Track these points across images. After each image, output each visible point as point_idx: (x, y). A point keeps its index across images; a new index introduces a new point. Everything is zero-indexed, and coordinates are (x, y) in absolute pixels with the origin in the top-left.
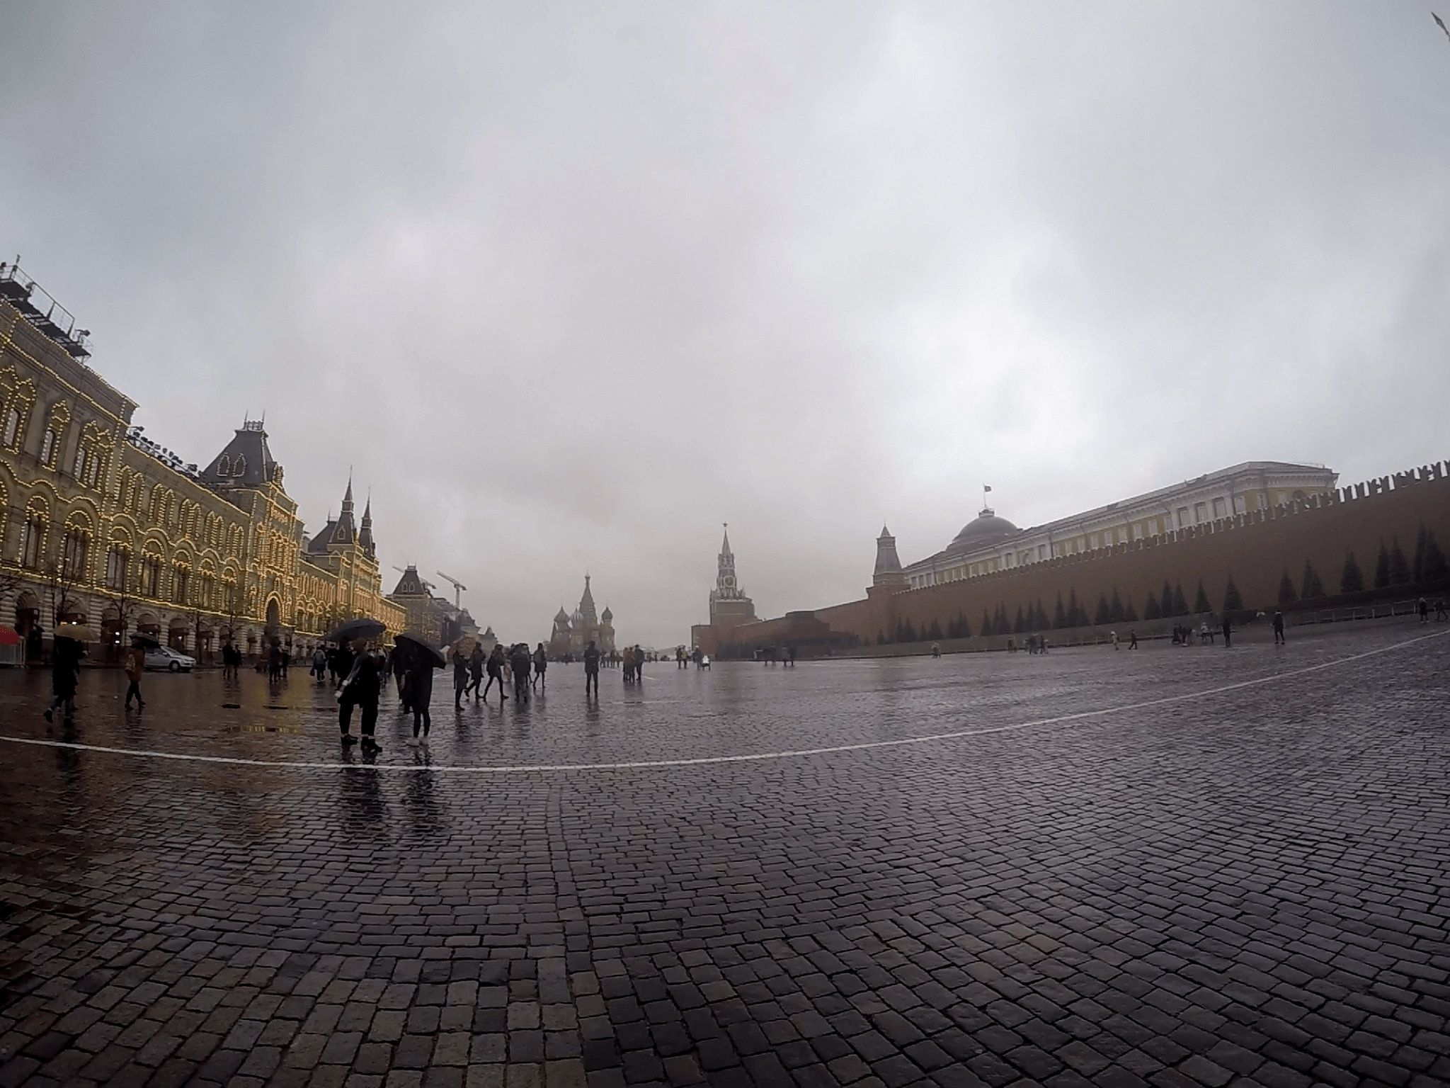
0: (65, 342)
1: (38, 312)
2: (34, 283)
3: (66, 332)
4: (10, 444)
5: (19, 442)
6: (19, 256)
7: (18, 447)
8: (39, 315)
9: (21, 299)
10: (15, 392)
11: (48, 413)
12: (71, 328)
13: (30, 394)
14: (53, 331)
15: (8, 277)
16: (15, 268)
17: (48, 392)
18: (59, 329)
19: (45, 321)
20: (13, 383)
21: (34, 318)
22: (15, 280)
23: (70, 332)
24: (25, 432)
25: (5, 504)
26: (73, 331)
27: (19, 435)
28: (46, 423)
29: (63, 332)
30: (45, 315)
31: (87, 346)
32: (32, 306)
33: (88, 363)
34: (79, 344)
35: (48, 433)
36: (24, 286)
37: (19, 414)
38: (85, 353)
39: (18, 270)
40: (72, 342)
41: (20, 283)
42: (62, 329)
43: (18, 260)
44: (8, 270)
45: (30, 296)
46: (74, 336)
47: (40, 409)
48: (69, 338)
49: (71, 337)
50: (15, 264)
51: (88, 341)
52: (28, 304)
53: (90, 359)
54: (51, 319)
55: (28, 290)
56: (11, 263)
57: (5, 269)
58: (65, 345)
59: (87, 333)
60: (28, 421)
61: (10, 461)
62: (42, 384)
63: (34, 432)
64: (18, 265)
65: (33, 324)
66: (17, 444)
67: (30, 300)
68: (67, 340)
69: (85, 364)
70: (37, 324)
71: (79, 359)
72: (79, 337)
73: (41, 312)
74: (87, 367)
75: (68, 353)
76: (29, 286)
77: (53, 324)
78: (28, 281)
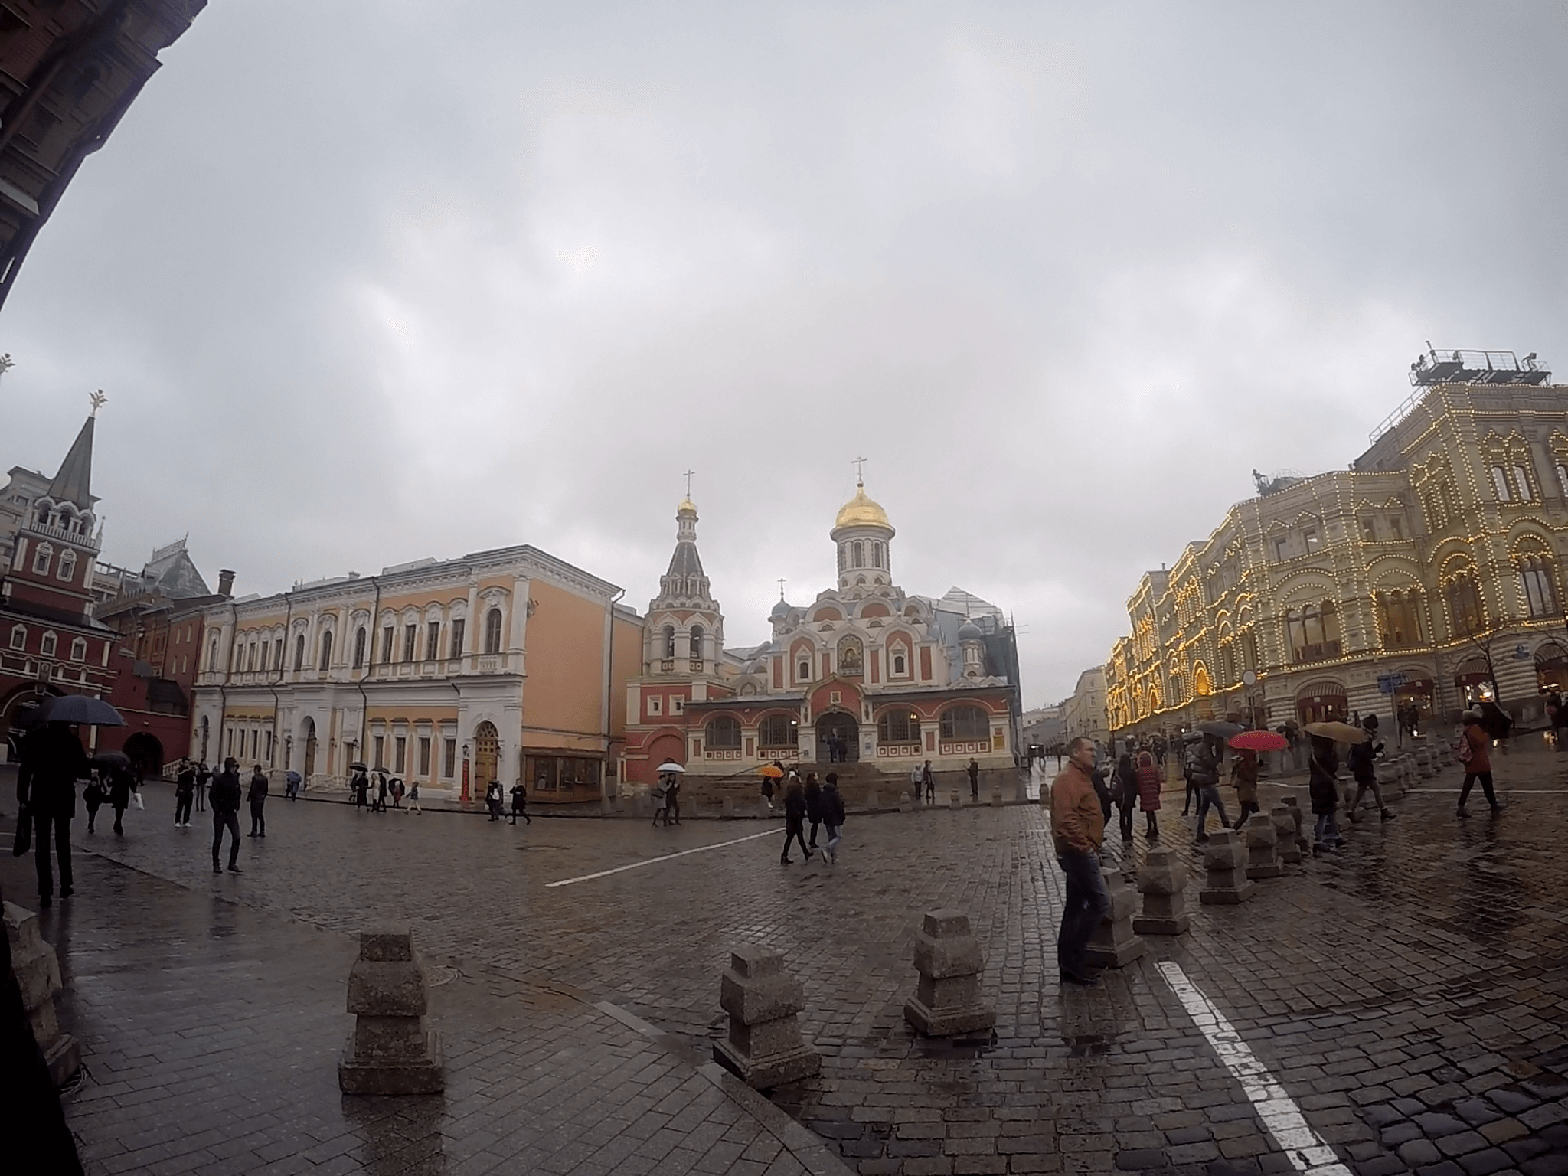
0: (1521, 378)
1: (1479, 371)
2: (1457, 352)
3: (1515, 369)
4: (1530, 499)
5: (1538, 493)
6: (1428, 342)
7: (1539, 497)
8: (1482, 373)
9: (1458, 372)
10: (1508, 451)
11: (1548, 451)
12: (1516, 363)
13: (1521, 444)
14: (1503, 376)
15: (1433, 364)
16: (1433, 353)
17: (1535, 431)
18: (1507, 371)
19: (1491, 373)
20: (1500, 444)
21: (1480, 378)
22: (1440, 361)
23: (1517, 367)
24: (1537, 481)
25: (1551, 557)
26: (1520, 364)
27: (1533, 486)
28: (1551, 461)
29: (1512, 371)
30: (1487, 368)
31: (1541, 367)
32: (1470, 370)
33: (1553, 381)
34: (1534, 370)
35: (1558, 468)
36: (1452, 361)
37: (1522, 467)
38: (1544, 375)
39: (1437, 353)
40: (1526, 373)
41: (1447, 361)
42: (1510, 369)
43: (1429, 345)
44: (1428, 358)
45: (1462, 363)
46: (1523, 367)
47: (1538, 451)
48: (1520, 372)
49: (1522, 369)
50: (1429, 350)
51: (1539, 362)
52: (1466, 371)
53: (1552, 376)
54: (1494, 369)
55: (1457, 361)
56: (1426, 352)
57: (1426, 360)
58: (1523, 380)
59: (1534, 356)
60: (1534, 469)
61: (1537, 514)
62: (1525, 428)
63: (1545, 476)
64: (1433, 348)
65: (1483, 384)
66: (1536, 495)
67: (1465, 367)
68: (1521, 375)
69: (1551, 384)
70: (1485, 381)
71: (1543, 383)
72: (1529, 365)
73: (1481, 369)
74: (1555, 386)
75: (1530, 385)
76: (1456, 357)
77: (1499, 371)
78: (1451, 354)
